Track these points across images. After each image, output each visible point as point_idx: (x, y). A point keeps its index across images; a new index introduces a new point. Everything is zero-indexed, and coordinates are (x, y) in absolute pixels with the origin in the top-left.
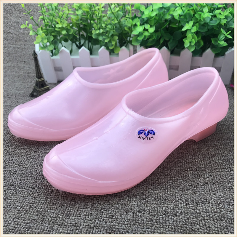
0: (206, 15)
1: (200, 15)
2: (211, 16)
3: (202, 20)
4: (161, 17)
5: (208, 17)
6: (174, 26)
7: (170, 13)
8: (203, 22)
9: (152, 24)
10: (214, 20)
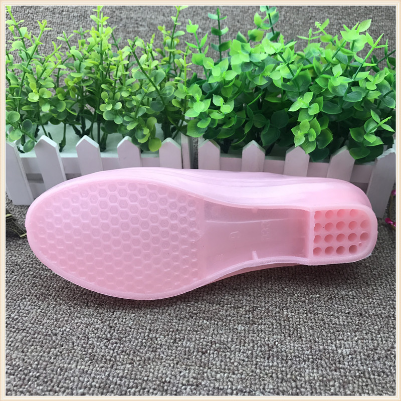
0: (339, 81)
1: (327, 80)
2: (349, 83)
3: (330, 90)
4: (247, 82)
5: (342, 85)
6: (274, 101)
7: (264, 75)
8: (332, 94)
9: (229, 96)
10: (354, 92)
